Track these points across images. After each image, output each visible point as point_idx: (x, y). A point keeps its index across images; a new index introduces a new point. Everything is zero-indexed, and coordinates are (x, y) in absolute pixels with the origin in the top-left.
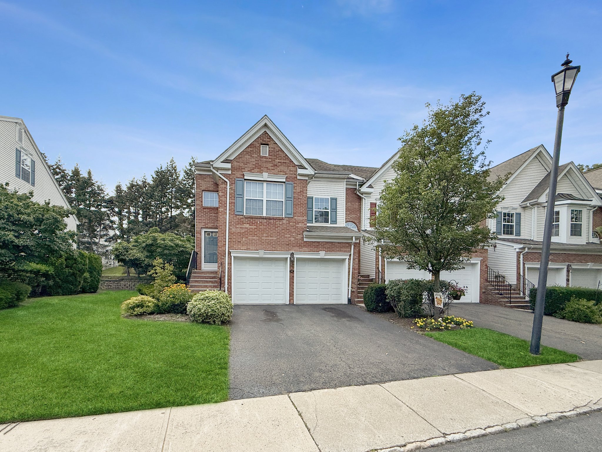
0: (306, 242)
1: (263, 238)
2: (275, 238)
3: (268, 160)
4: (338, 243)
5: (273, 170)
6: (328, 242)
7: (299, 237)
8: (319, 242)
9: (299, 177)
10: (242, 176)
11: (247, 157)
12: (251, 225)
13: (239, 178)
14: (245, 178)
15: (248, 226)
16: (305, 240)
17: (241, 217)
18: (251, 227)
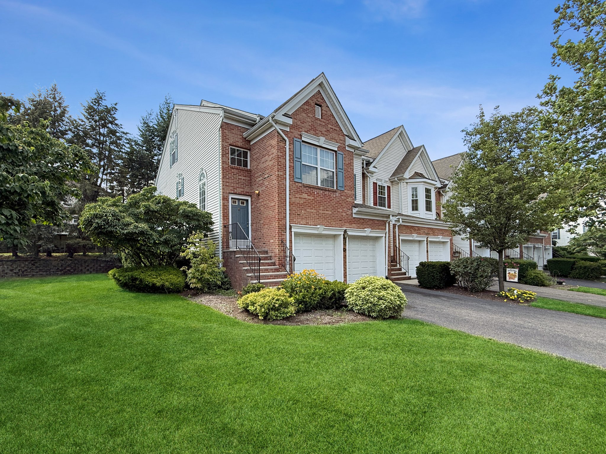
0: (355, 218)
1: (320, 211)
2: (330, 213)
3: (322, 123)
4: (378, 220)
5: (326, 135)
6: (370, 220)
7: (349, 212)
8: (363, 219)
9: (347, 148)
10: (299, 137)
11: (304, 115)
12: (309, 196)
13: (297, 138)
14: (303, 139)
15: (305, 196)
16: (354, 216)
17: (300, 185)
18: (309, 197)
